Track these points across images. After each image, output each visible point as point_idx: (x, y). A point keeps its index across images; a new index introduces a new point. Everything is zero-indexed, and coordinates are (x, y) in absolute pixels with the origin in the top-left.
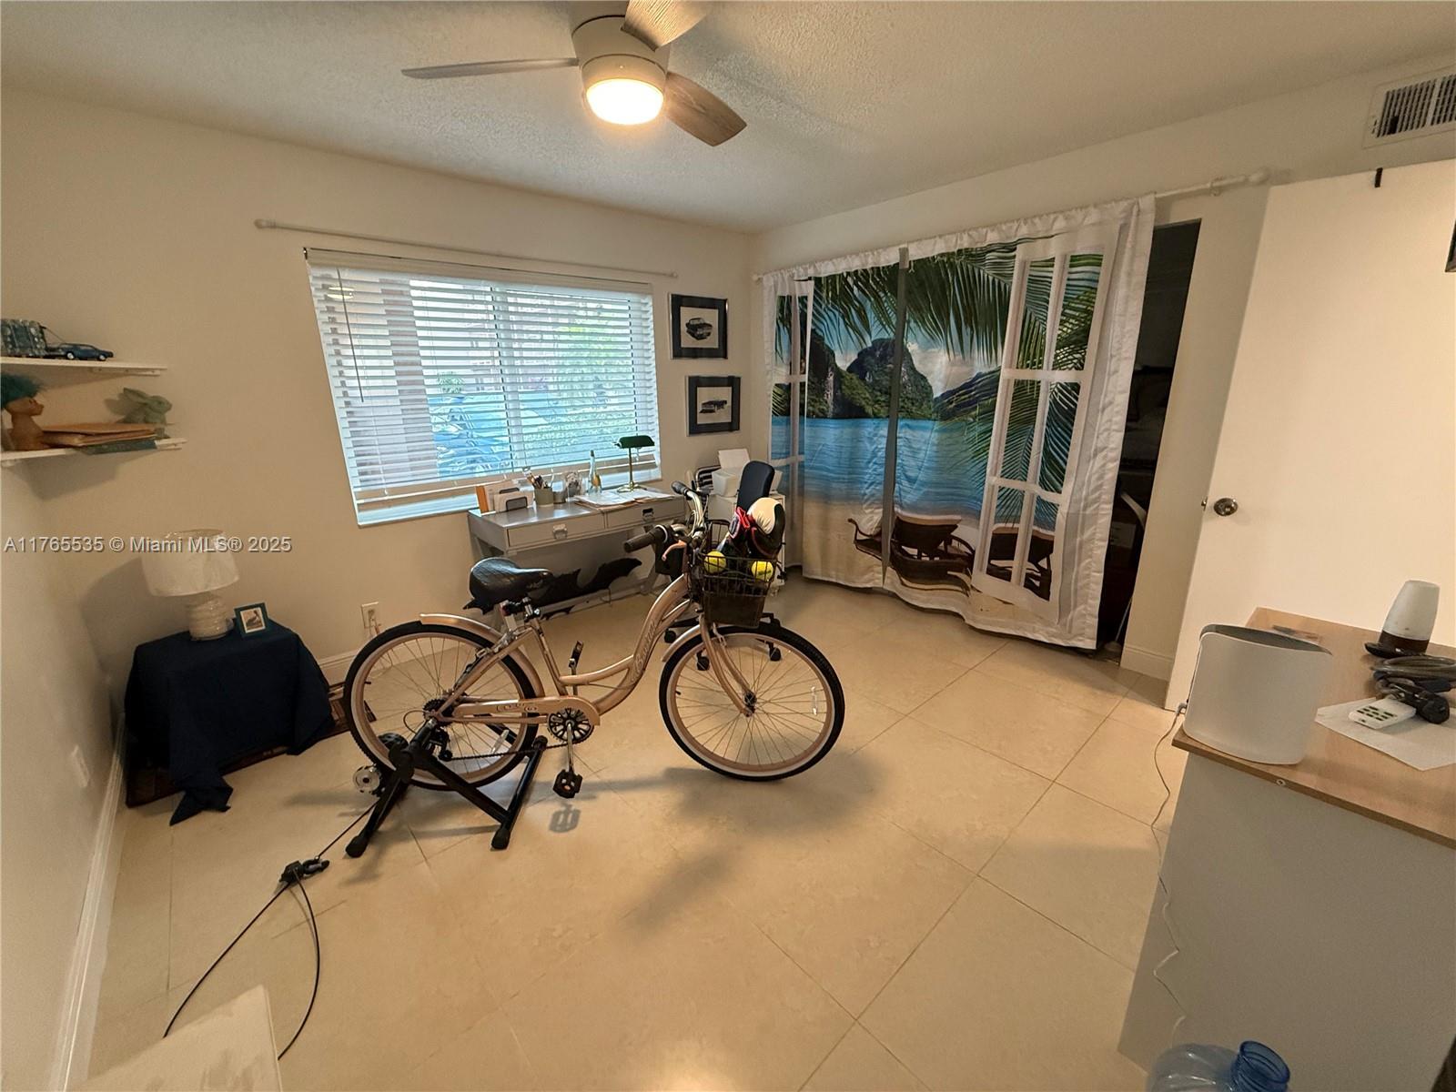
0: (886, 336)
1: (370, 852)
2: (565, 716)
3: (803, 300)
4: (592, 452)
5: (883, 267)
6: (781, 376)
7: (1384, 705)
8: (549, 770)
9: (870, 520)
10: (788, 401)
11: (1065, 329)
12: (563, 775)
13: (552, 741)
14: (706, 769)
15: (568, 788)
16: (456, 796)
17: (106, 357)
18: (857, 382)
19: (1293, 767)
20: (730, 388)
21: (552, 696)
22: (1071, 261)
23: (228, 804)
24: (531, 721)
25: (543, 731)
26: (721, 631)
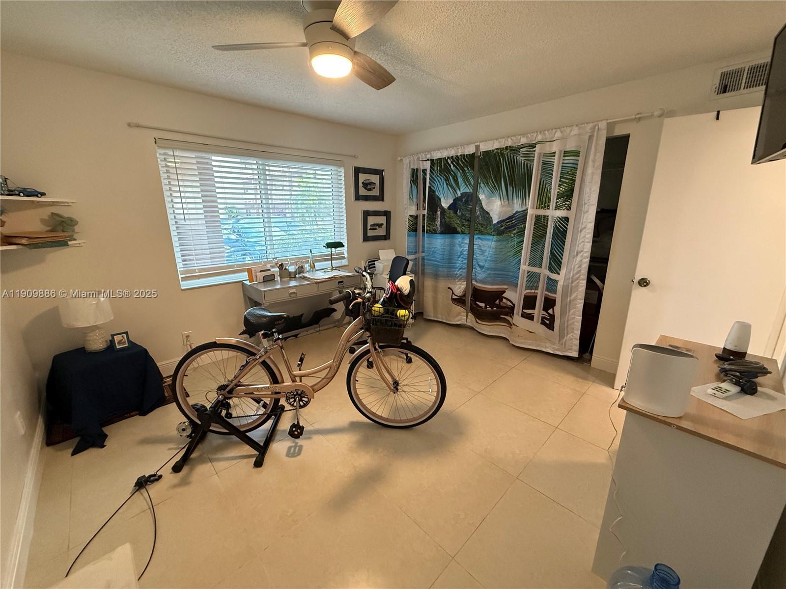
0: (468, 191)
1: (185, 470)
2: (295, 393)
3: (424, 171)
4: (311, 250)
5: (467, 155)
6: (413, 211)
7: (725, 386)
8: (285, 423)
9: (459, 288)
10: (416, 224)
11: (561, 189)
12: (293, 426)
13: (288, 407)
14: (372, 422)
15: (296, 433)
16: (234, 438)
17: (42, 195)
18: (453, 215)
19: (680, 418)
20: (385, 217)
21: (288, 383)
22: (564, 153)
23: (105, 444)
24: (276, 396)
25: (283, 402)
26: (380, 347)
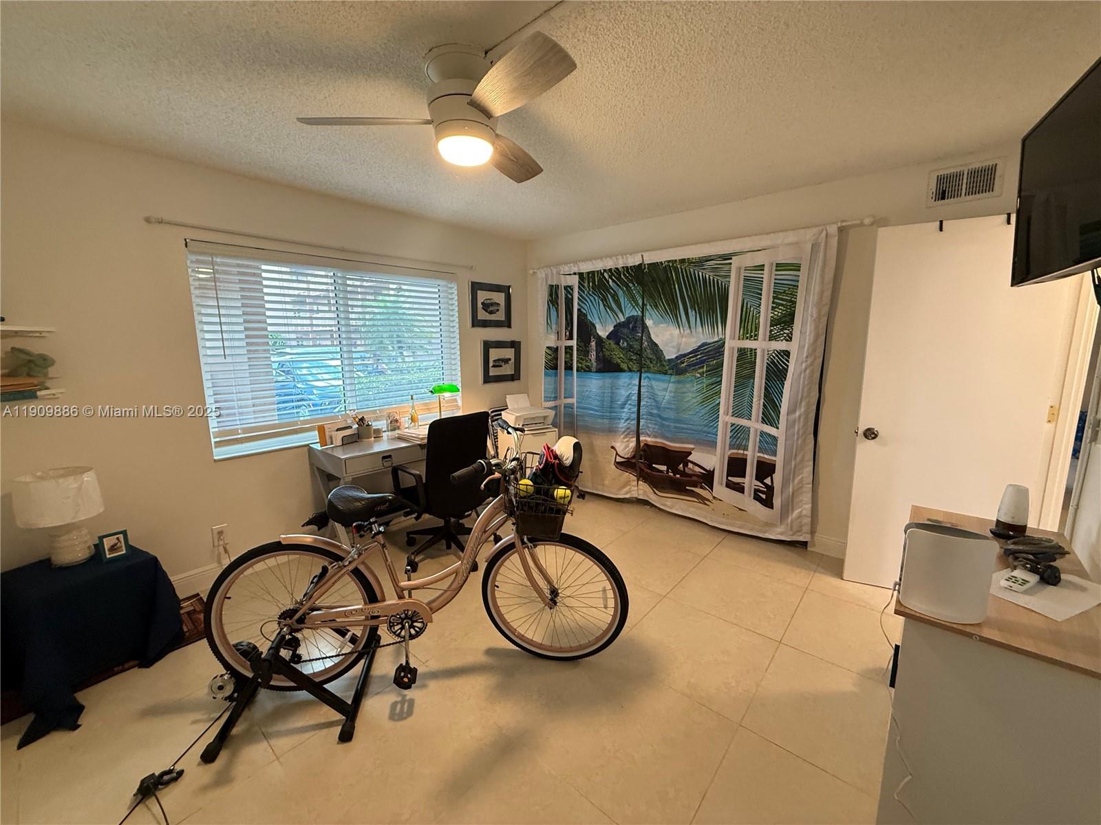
1: (223, 757)
2: (403, 616)
3: (569, 289)
4: (412, 396)
5: (631, 267)
6: (552, 341)
7: (1019, 573)
8: (385, 664)
9: (625, 446)
10: (556, 359)
11: (776, 313)
12: (401, 669)
15: (406, 680)
18: (614, 346)
19: (979, 625)
20: (513, 349)
21: (391, 600)
22: (777, 266)
23: (79, 723)
24: (373, 623)
25: (383, 631)
26: (530, 540)
